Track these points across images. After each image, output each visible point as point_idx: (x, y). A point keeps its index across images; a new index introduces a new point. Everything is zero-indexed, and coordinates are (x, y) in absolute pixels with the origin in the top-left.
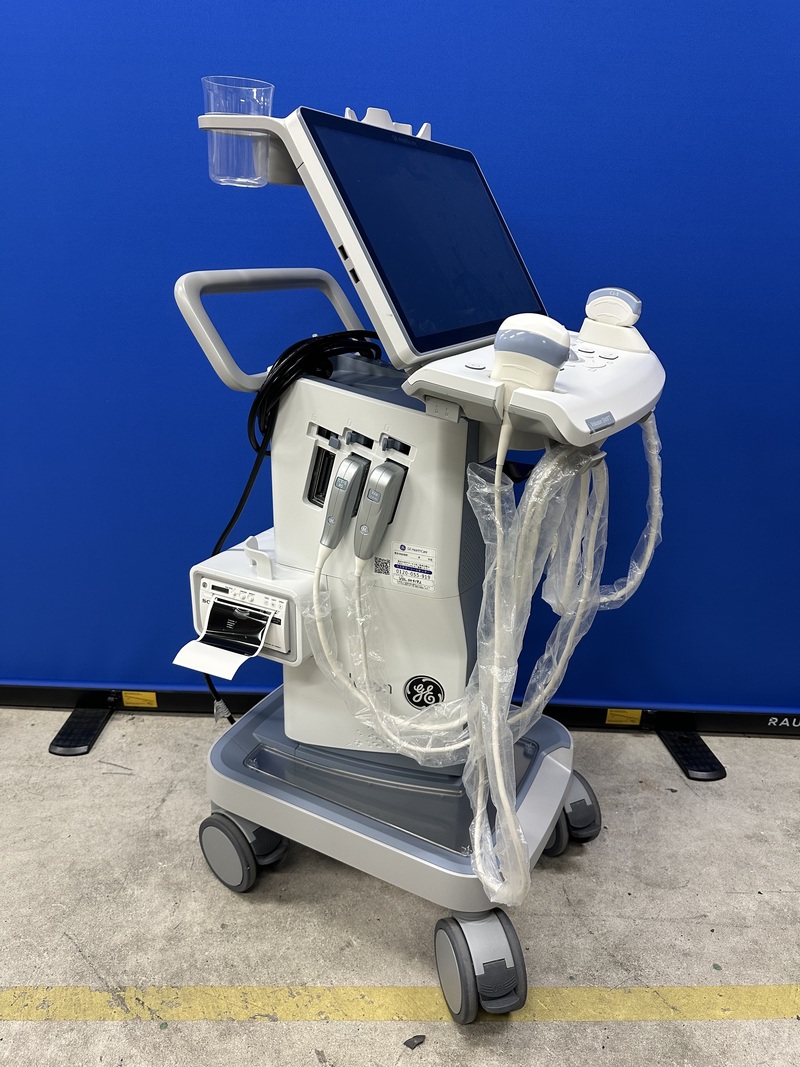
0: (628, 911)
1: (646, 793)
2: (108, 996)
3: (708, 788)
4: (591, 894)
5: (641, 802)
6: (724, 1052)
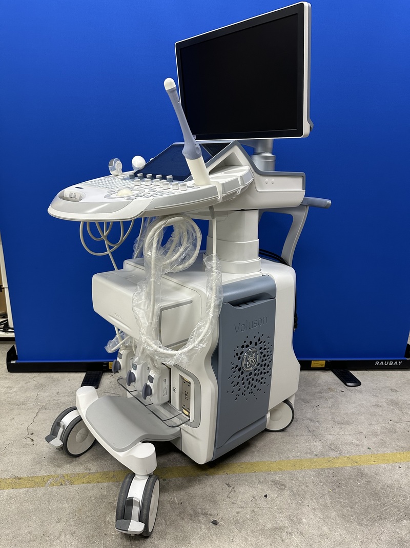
0: (333, 432)
1: (332, 393)
3: (355, 389)
4: (317, 428)
5: (331, 396)
6: (376, 474)
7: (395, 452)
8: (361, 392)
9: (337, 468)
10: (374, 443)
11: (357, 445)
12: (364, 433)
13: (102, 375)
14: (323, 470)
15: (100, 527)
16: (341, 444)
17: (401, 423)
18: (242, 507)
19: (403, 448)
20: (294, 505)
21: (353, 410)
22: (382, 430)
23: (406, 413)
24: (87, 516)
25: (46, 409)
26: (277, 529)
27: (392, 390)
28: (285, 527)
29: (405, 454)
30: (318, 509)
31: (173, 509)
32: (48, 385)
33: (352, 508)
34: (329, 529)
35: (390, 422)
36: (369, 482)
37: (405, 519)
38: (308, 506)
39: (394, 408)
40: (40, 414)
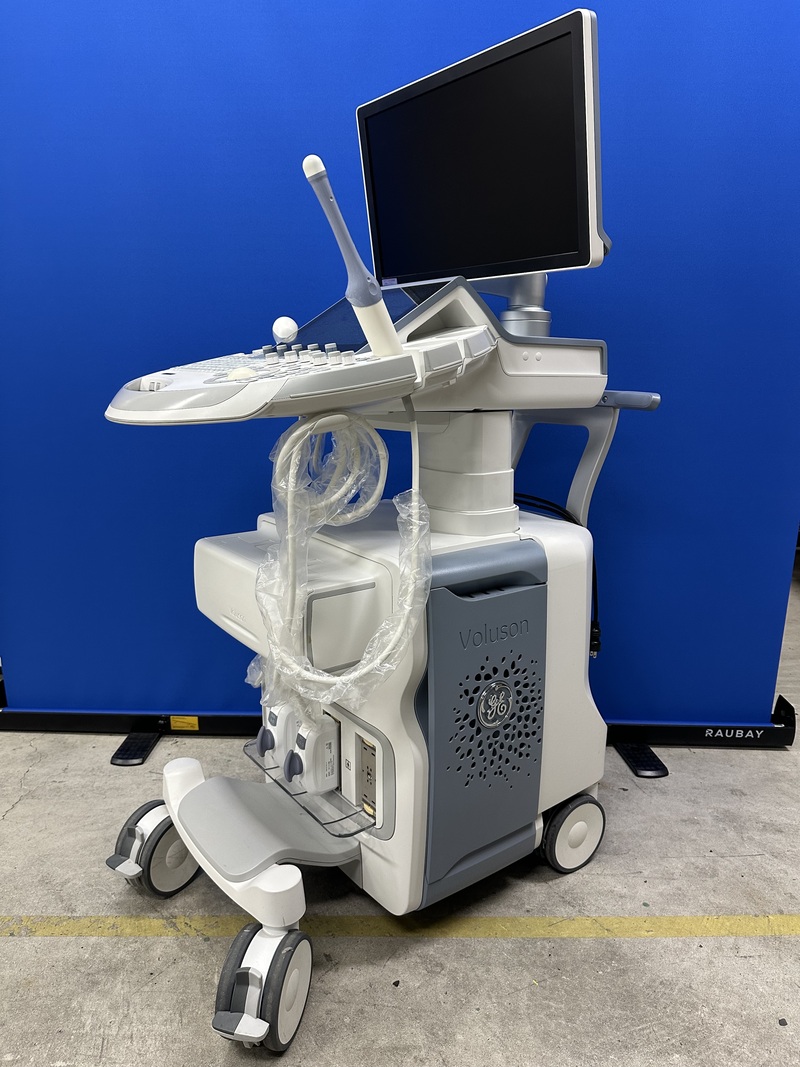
1: (602, 791)
3: (655, 788)
6: (644, 957)
7: (700, 914)
8: (664, 792)
9: (563, 939)
10: (661, 894)
11: (621, 897)
12: (646, 873)
13: (157, 740)
14: (533, 941)
15: (53, 1018)
16: (589, 894)
17: (732, 859)
18: (340, 1002)
19: (719, 908)
20: (448, 1007)
21: (636, 828)
22: (686, 870)
23: (751, 839)
24: (39, 996)
25: (33, 797)
26: (396, 1048)
27: (733, 792)
28: (415, 1048)
29: (720, 920)
30: (496, 1016)
31: (204, 994)
32: (53, 755)
33: (569, 1020)
34: (507, 1058)
35: (708, 854)
36: (624, 971)
37: (678, 1052)
38: (478, 1009)
39: (727, 828)
40: (19, 806)
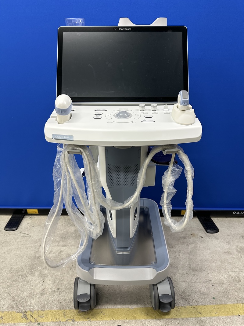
0: (186, 279)
1: (193, 238)
2: (21, 314)
3: (213, 236)
5: (192, 241)
7: (235, 303)
8: (217, 238)
10: (219, 292)
11: (204, 294)
12: (213, 281)
16: (191, 293)
22: (228, 279)
27: (243, 237)
